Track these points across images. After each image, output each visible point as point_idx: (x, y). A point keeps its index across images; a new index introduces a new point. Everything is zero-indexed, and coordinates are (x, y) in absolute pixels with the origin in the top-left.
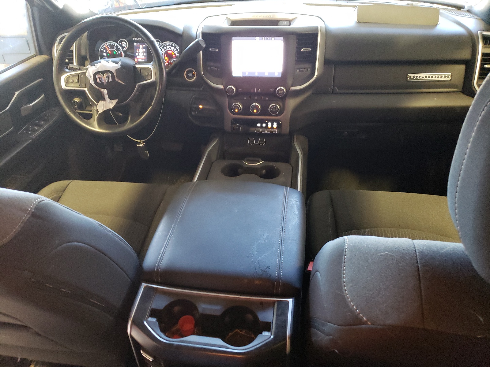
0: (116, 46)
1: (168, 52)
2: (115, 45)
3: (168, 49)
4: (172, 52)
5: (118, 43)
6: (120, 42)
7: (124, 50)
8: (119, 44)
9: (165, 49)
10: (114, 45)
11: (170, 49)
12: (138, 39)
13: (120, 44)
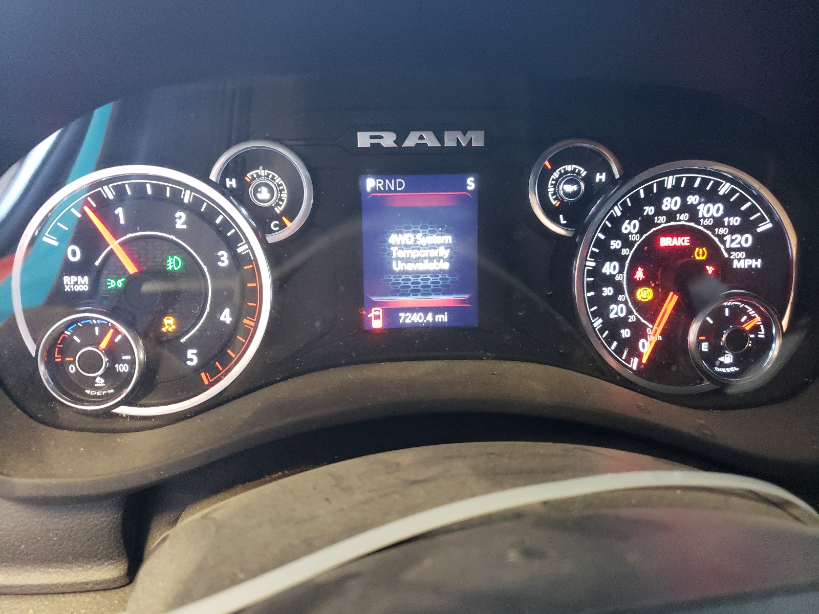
0: (193, 209)
1: (665, 242)
2: (187, 197)
3: (671, 215)
4: (699, 239)
5: (213, 176)
6: (226, 172)
7: (271, 239)
8: (220, 187)
9: (647, 223)
10: (176, 193)
11: (683, 219)
12: (411, 141)
13: (231, 183)
